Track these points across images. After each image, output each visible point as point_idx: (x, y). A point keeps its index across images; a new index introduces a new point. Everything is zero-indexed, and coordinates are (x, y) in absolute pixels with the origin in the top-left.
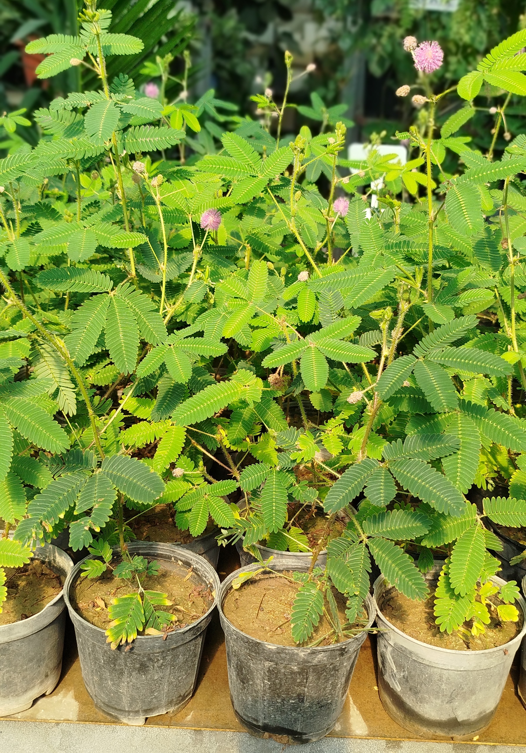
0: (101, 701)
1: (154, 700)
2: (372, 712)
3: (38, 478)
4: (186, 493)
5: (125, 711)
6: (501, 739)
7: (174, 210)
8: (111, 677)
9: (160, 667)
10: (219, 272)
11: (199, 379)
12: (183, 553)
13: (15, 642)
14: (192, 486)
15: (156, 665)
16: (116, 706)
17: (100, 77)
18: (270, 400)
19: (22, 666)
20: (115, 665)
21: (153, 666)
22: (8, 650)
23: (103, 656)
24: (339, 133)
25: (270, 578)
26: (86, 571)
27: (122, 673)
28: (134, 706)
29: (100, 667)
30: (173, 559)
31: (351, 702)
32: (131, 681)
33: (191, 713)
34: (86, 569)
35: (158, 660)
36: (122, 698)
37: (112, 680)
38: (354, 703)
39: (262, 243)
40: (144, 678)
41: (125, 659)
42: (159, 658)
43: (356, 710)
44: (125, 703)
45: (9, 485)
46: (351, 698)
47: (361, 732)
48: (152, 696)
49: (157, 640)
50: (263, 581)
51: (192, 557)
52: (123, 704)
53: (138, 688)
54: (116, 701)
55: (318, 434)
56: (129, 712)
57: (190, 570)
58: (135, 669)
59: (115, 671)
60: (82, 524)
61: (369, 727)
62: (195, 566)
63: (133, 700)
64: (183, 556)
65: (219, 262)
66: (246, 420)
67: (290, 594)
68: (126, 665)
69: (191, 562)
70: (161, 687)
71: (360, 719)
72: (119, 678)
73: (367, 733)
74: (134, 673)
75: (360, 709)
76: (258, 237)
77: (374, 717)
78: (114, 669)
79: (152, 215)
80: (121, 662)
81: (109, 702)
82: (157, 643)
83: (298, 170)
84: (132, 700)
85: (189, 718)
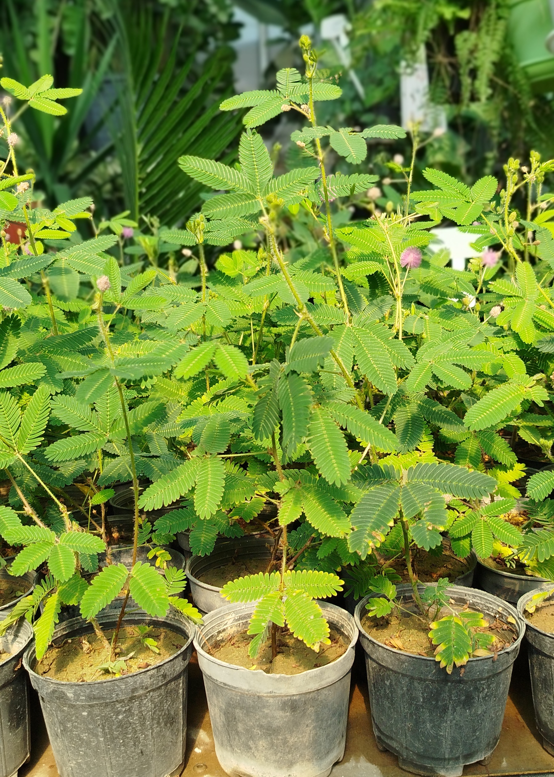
0: (414, 753)
1: (475, 742)
3: (348, 493)
5: (445, 759)
7: (370, 253)
8: (431, 718)
9: (484, 698)
11: (434, 409)
12: (455, 590)
13: (323, 690)
15: (481, 695)
16: (434, 755)
17: (310, 120)
18: (493, 434)
19: (327, 721)
20: (437, 702)
21: (478, 697)
22: (317, 700)
23: (422, 693)
25: (551, 605)
26: (372, 611)
27: (445, 710)
28: (454, 751)
29: (417, 708)
32: (454, 720)
34: (372, 609)
35: (484, 689)
36: (442, 742)
37: (431, 721)
39: (438, 289)
40: (468, 714)
41: (450, 691)
42: (485, 687)
44: (446, 750)
45: (320, 502)
48: (473, 736)
49: (487, 662)
50: (544, 609)
51: (466, 592)
52: (442, 750)
53: (461, 727)
54: (434, 749)
56: (449, 759)
57: (465, 606)
58: (460, 702)
59: (437, 708)
60: (420, 527)
62: (471, 601)
63: (455, 742)
64: (455, 592)
66: (472, 456)
68: (450, 699)
69: (465, 598)
70: (483, 723)
72: (441, 717)
74: (458, 708)
76: (432, 285)
78: (436, 707)
79: (351, 259)
80: (445, 695)
81: (425, 751)
82: (486, 666)
84: (453, 744)
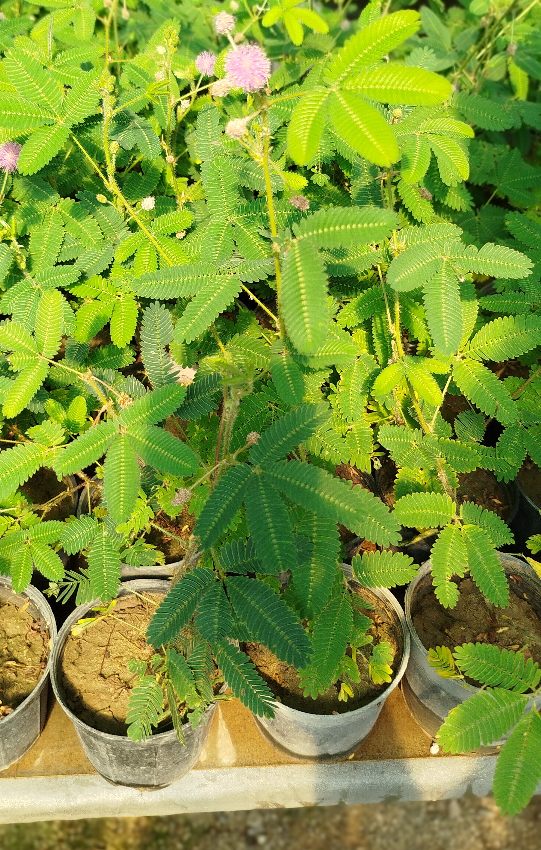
2: (242, 729)
4: (7, 530)
6: (377, 754)
10: (36, 209)
14: (13, 520)
24: (170, 43)
30: (6, 586)
31: (220, 716)
33: (41, 755)
38: (223, 717)
43: (224, 727)
46: (220, 711)
47: (228, 761)
55: (153, 488)
61: (238, 751)
65: (35, 191)
67: (142, 625)
71: (229, 741)
73: (234, 761)
75: (229, 726)
77: (243, 737)
83: (109, 115)
85: (38, 762)
